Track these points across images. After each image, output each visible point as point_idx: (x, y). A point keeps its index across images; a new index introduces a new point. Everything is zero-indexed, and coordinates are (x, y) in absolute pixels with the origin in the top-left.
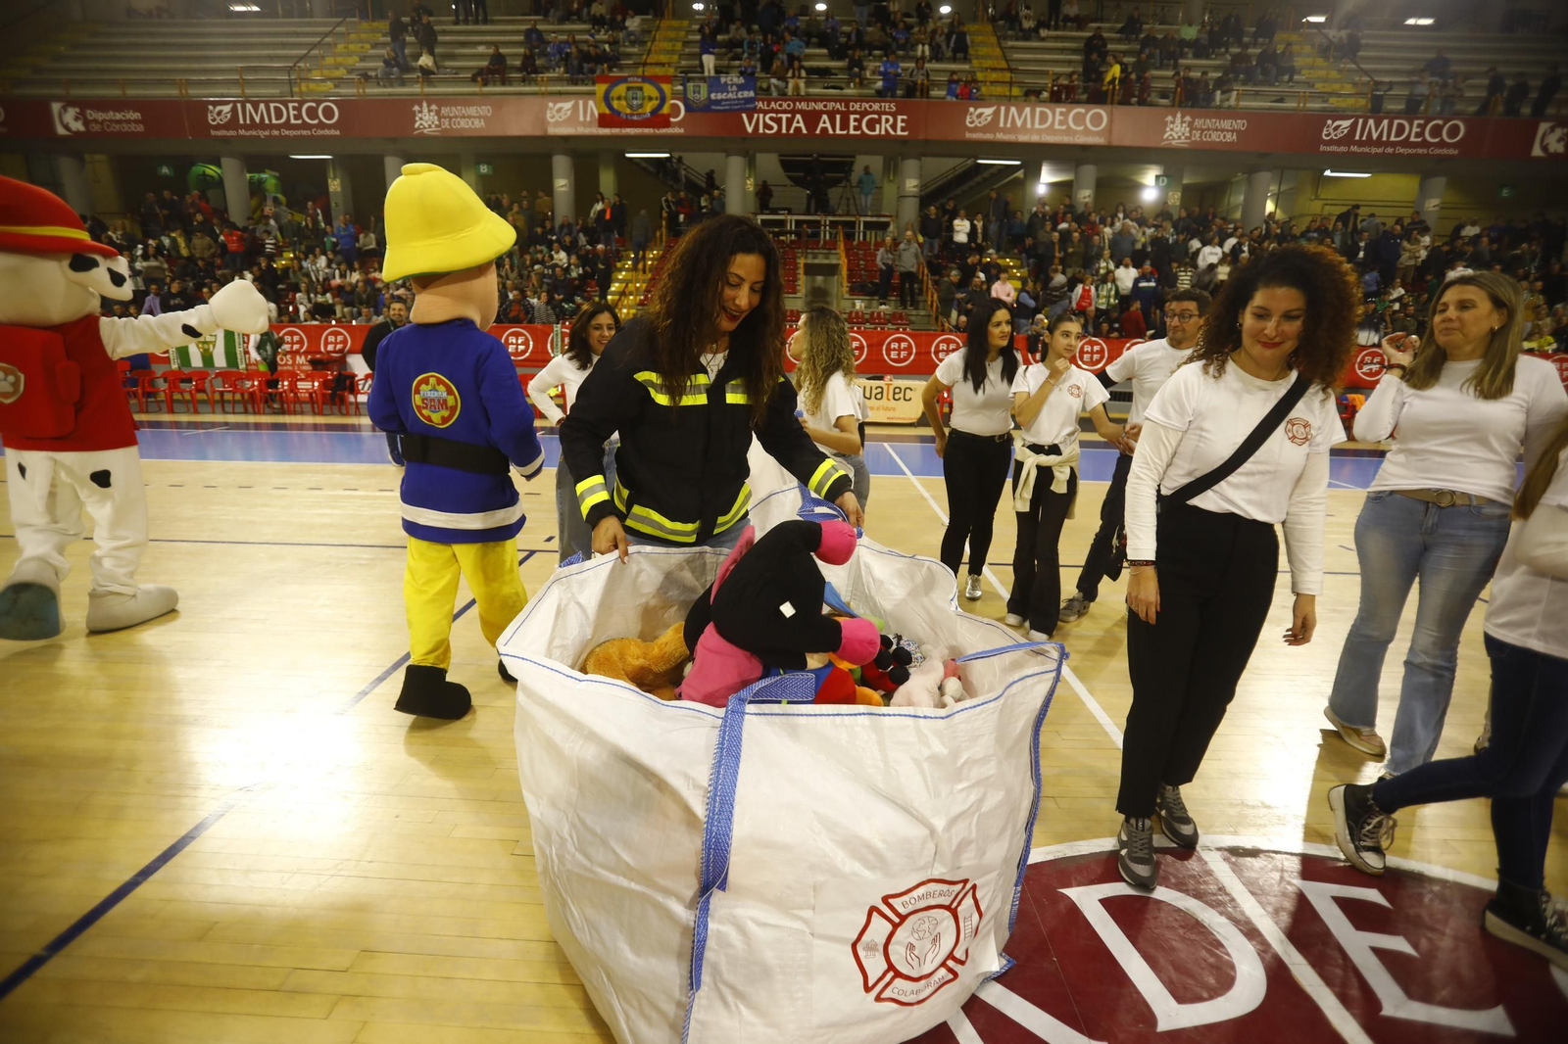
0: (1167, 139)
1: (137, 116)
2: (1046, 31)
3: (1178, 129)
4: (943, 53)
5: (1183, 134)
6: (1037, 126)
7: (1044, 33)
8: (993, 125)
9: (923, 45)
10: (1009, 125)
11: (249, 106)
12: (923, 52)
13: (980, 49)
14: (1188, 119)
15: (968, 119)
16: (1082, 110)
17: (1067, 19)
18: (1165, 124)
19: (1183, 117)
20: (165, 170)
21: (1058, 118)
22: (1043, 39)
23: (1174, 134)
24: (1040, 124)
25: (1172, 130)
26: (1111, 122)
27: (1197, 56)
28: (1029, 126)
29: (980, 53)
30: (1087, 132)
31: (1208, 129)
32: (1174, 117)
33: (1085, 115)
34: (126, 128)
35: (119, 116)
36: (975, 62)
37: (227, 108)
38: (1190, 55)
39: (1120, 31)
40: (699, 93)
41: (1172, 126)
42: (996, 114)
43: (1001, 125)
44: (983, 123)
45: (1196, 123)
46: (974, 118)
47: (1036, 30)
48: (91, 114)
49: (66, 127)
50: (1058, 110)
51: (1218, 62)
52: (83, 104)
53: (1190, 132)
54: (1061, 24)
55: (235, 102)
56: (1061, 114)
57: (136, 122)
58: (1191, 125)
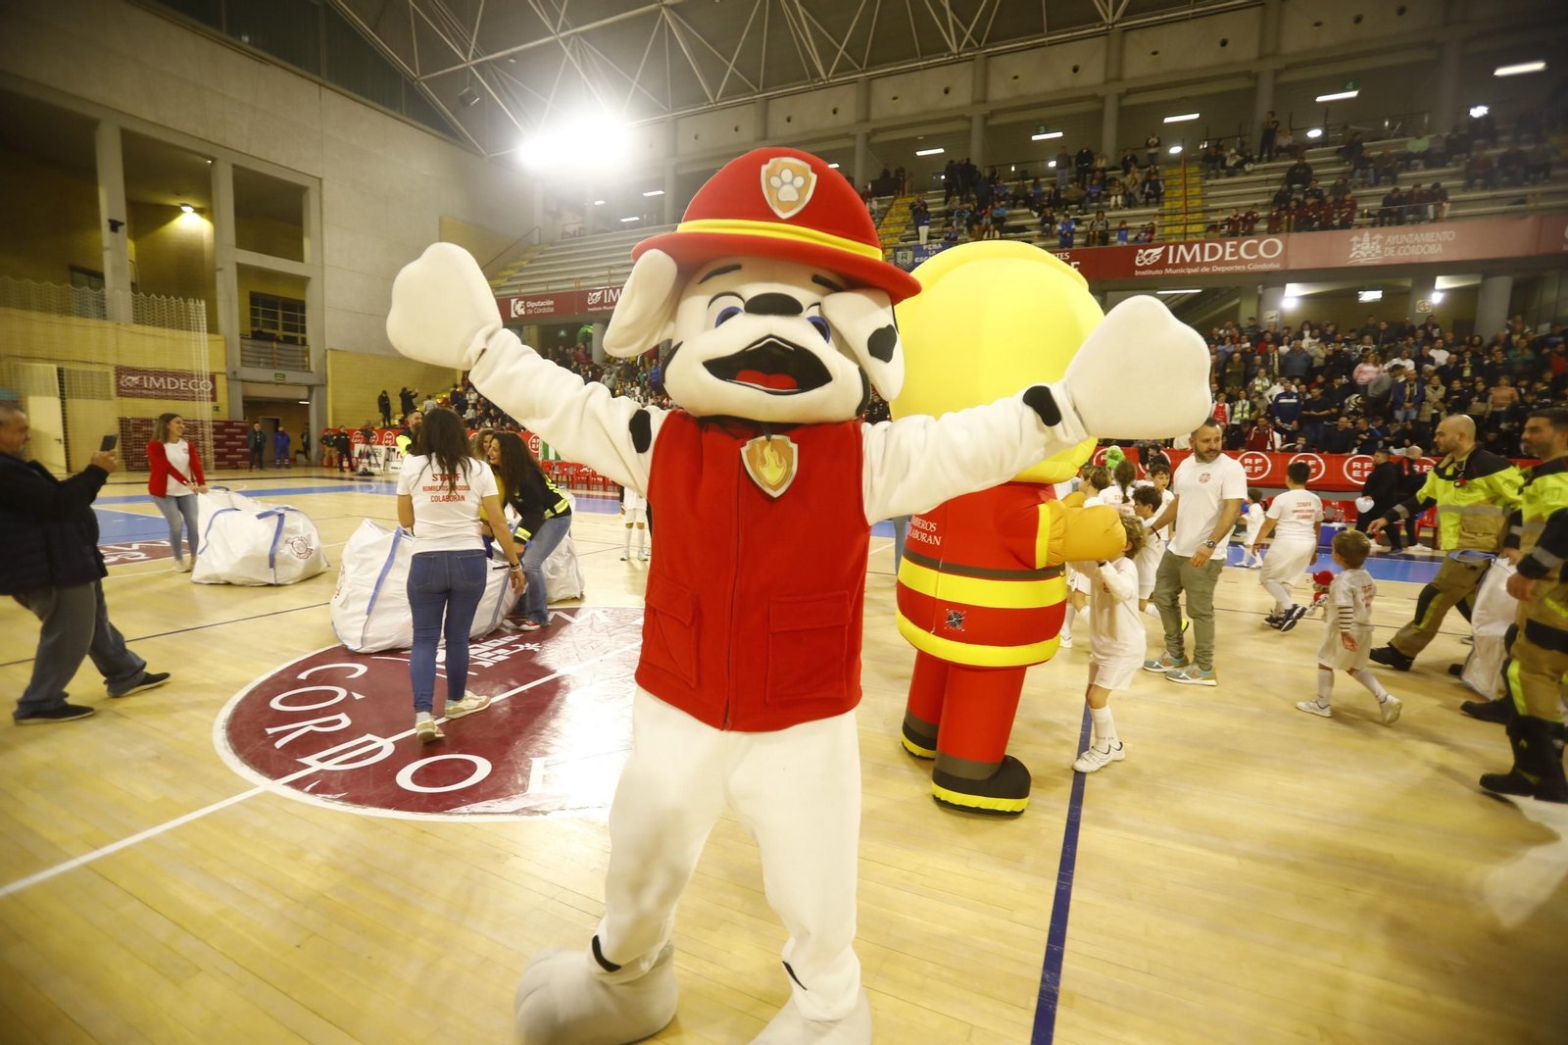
0: (1354, 258)
1: (551, 303)
2: (1252, 165)
3: (1367, 247)
4: (1136, 200)
5: (1373, 252)
6: (1206, 259)
7: (1248, 167)
8: (1162, 262)
9: (1116, 196)
10: (1178, 261)
11: (611, 291)
12: (1116, 201)
13: (1176, 191)
14: (1378, 237)
15: (1137, 259)
16: (1255, 241)
17: (1281, 149)
18: (1352, 244)
19: (1371, 236)
20: (562, 333)
21: (1228, 250)
22: (1248, 173)
23: (1361, 253)
24: (1210, 257)
25: (1359, 249)
26: (1286, 248)
27: (1428, 166)
28: (1198, 260)
29: (1176, 195)
30: (1260, 260)
31: (1405, 244)
32: (1361, 237)
33: (1257, 245)
34: (545, 310)
35: (542, 304)
36: (1167, 205)
37: (598, 294)
38: (1421, 166)
39: (1338, 152)
40: (906, 258)
41: (1358, 246)
42: (1165, 253)
43: (1170, 261)
44: (1152, 262)
45: (1389, 240)
46: (1143, 258)
47: (1240, 165)
48: (530, 304)
49: (516, 313)
50: (1228, 244)
51: (1453, 170)
52: (525, 299)
53: (1382, 249)
54: (1274, 154)
55: (603, 290)
56: (1232, 246)
57: (551, 306)
58: (1382, 242)
